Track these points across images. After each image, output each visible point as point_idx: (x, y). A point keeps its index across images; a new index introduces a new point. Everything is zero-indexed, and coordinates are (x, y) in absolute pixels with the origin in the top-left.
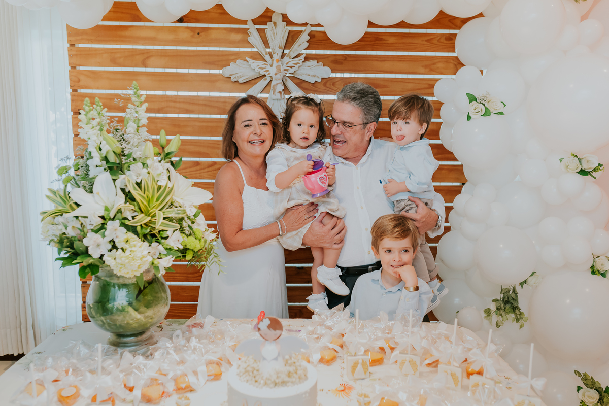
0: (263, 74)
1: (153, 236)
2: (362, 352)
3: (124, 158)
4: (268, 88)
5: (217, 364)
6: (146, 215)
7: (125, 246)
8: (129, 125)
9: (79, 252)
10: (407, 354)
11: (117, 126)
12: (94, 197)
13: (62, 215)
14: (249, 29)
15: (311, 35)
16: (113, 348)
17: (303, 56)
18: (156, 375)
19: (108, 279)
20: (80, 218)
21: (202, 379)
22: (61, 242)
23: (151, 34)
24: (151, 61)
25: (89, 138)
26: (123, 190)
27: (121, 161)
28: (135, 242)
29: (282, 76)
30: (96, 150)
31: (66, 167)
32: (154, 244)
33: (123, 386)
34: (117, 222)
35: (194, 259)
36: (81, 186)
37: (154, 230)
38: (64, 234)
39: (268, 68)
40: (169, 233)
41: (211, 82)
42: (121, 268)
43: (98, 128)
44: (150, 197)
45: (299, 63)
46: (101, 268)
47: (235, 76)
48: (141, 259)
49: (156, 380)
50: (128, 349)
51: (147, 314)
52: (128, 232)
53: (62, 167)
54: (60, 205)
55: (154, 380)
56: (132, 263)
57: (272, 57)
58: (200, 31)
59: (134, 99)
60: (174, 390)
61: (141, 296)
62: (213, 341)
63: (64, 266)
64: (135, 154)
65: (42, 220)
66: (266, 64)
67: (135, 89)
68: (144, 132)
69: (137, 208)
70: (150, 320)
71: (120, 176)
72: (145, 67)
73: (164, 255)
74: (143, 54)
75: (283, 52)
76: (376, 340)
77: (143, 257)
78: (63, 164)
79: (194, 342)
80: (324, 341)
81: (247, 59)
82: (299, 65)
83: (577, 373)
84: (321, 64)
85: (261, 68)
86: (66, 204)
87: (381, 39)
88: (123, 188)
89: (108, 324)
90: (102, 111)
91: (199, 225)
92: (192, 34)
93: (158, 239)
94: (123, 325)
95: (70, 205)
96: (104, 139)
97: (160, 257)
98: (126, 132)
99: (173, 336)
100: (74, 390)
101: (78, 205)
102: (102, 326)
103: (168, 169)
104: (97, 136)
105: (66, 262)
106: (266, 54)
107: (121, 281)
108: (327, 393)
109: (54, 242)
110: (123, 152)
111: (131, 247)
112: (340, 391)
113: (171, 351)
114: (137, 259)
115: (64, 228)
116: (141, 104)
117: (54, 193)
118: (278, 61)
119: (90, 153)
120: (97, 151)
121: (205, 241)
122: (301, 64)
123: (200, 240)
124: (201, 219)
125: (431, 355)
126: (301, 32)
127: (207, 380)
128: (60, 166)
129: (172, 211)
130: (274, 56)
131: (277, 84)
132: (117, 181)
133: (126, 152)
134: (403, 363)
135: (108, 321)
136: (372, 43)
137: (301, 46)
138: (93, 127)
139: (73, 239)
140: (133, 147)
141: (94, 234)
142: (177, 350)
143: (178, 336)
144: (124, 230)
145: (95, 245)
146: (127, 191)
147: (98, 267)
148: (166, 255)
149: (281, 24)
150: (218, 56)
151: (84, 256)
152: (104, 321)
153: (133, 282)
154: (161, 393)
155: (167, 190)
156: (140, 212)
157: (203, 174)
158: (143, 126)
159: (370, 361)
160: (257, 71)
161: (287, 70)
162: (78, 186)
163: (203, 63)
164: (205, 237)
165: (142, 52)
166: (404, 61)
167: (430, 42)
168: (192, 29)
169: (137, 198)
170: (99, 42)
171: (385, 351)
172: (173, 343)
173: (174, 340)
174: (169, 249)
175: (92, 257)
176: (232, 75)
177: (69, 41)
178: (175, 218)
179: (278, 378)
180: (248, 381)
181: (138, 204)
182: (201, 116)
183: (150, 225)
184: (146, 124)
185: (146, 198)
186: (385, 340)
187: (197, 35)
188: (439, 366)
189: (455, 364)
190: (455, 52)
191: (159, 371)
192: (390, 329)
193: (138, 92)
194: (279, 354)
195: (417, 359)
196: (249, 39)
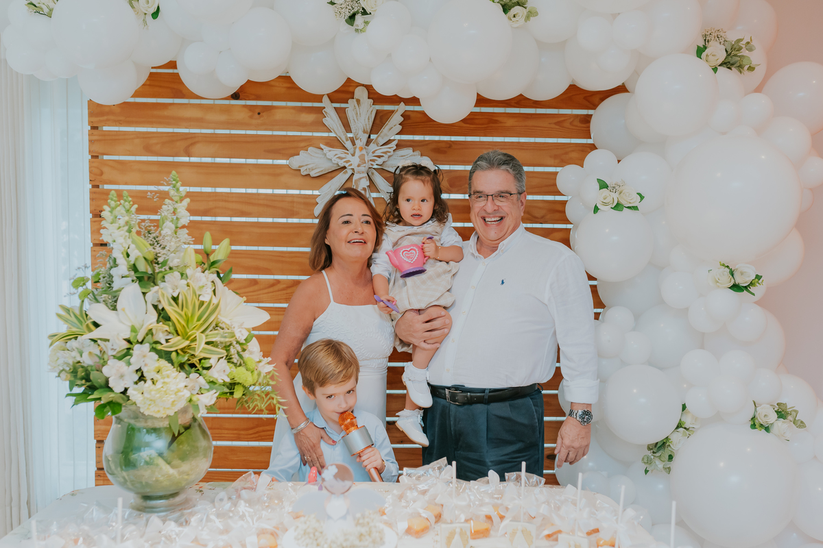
0: (342, 165)
1: (193, 366)
2: (463, 520)
3: (157, 265)
4: (349, 183)
5: (272, 534)
6: (184, 338)
7: (156, 377)
8: (165, 225)
9: (96, 385)
10: (520, 521)
11: (150, 226)
12: (118, 315)
13: (76, 338)
14: (324, 108)
15: (405, 115)
16: (136, 513)
17: (395, 143)
18: (192, 544)
19: (132, 422)
20: (99, 342)
22: (74, 372)
23: (196, 114)
24: (198, 148)
25: (114, 241)
26: (155, 307)
27: (154, 270)
28: (168, 372)
29: (367, 168)
30: (122, 256)
31: (83, 278)
32: (194, 375)
34: (146, 346)
35: (244, 397)
36: (101, 300)
37: (194, 358)
38: (79, 362)
39: (349, 157)
40: (212, 362)
41: (274, 176)
42: (150, 405)
43: (126, 228)
44: (190, 315)
45: (390, 152)
46: (125, 406)
47: (305, 168)
48: (176, 393)
50: (156, 514)
51: (182, 469)
52: (160, 359)
53: (78, 278)
54: (74, 326)
56: (164, 399)
57: (354, 144)
58: (261, 111)
59: (172, 193)
61: (175, 444)
62: (267, 506)
63: (76, 403)
64: (172, 262)
65: (51, 345)
66: (346, 153)
67: (174, 180)
68: (184, 234)
69: (171, 329)
70: (186, 477)
71: (151, 288)
72: (189, 156)
73: (205, 389)
74: (187, 139)
75: (369, 137)
76: (481, 505)
77: (179, 391)
78: (80, 274)
79: (242, 507)
80: (415, 507)
81: (322, 146)
84: (418, 153)
85: (339, 158)
86: (82, 325)
87: (496, 122)
88: (156, 304)
89: (131, 481)
90: (131, 208)
91: (251, 353)
92: (250, 114)
93: (198, 370)
94: (150, 482)
95: (87, 326)
96: (133, 242)
97: (200, 393)
98: (160, 234)
99: (215, 500)
101: (96, 325)
102: (124, 484)
103: (213, 282)
104: (125, 239)
105: (79, 398)
106: (347, 140)
107: (150, 424)
109: (66, 371)
110: (156, 259)
111: (163, 378)
113: (213, 517)
114: (171, 393)
115: (78, 355)
116: (181, 200)
117: (67, 310)
118: (361, 149)
119: (115, 260)
120: (124, 256)
121: (259, 374)
122: (392, 153)
123: (252, 372)
124: (254, 346)
125: (552, 525)
126: (392, 112)
128: (77, 277)
129: (217, 334)
130: (357, 142)
131: (361, 178)
132: (147, 295)
133: (160, 260)
134: (514, 534)
135: (131, 477)
136: (486, 126)
137: (392, 130)
138: (119, 228)
139: (89, 369)
140: (169, 253)
141: (116, 361)
142: (219, 515)
143: (221, 500)
144: (155, 356)
145: (118, 375)
146: (160, 308)
147: (120, 405)
148: (208, 390)
149: (367, 103)
150: (284, 142)
151: (102, 390)
152: (127, 477)
153: (165, 426)
155: (211, 307)
156: (175, 334)
157: (261, 296)
158: (183, 227)
159: (471, 532)
160: (335, 162)
161: (373, 161)
162: (97, 301)
163: (265, 151)
164: (259, 369)
165: (185, 137)
166: (527, 149)
167: (560, 126)
168: (251, 108)
169: (173, 316)
170: (129, 123)
171: (492, 521)
172: (215, 508)
173: (216, 504)
174: (212, 382)
175: (113, 391)
176: (302, 166)
177: (90, 122)
178: (222, 343)
179: (346, 540)
180: (307, 545)
181: (174, 325)
182: (262, 220)
183: (189, 351)
184: (187, 225)
185: (184, 316)
186: (493, 506)
187: (257, 116)
188: (560, 536)
189: (580, 534)
190: (590, 138)
191: (196, 540)
192: (501, 493)
193: (179, 185)
194: (348, 512)
195: (532, 528)
196: (324, 120)
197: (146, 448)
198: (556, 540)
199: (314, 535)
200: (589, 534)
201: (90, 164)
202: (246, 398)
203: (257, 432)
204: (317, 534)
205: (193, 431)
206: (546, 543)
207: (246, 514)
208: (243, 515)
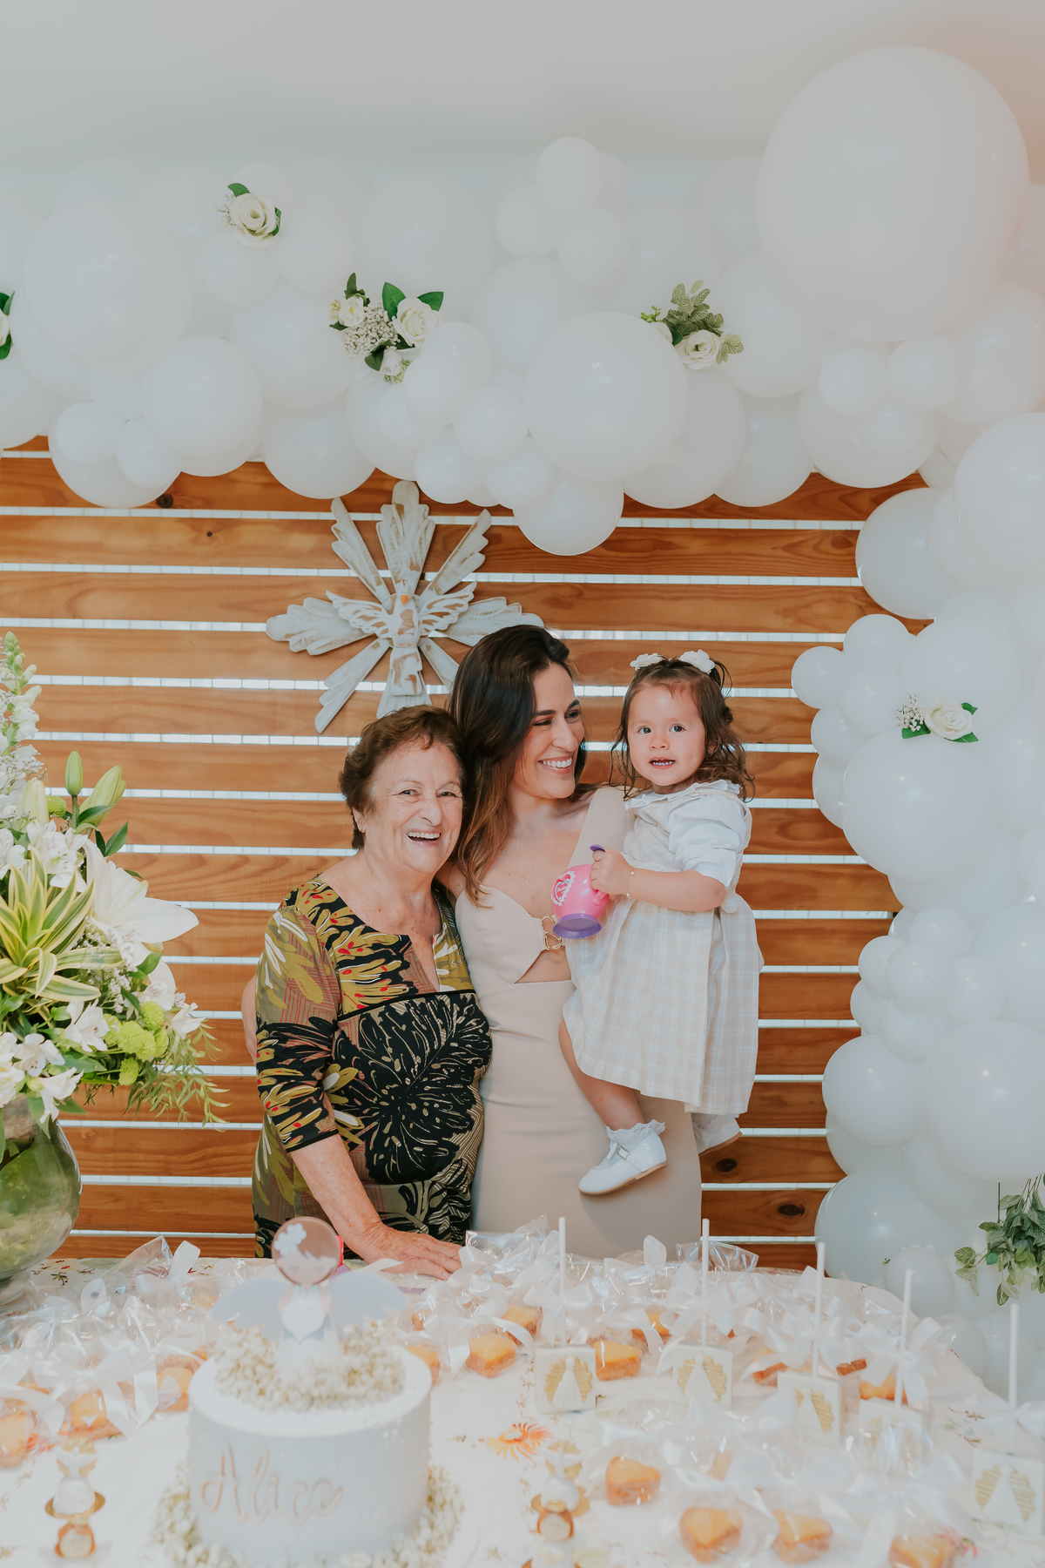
0: (369, 632)
1: (35, 1019)
2: (584, 1340)
4: (382, 667)
5: (187, 1365)
6: (18, 965)
10: (699, 1344)
14: (335, 522)
15: (492, 535)
17: (471, 588)
18: (18, 1388)
21: (144, 1404)
23: (90, 535)
24: (89, 603)
29: (416, 637)
32: (34, 1038)
35: (141, 1083)
37: (36, 1003)
39: (382, 616)
40: (71, 1011)
41: (239, 653)
44: (28, 917)
45: (461, 606)
49: (20, 1402)
51: (12, 1231)
55: (11, 1404)
57: (391, 590)
58: (212, 530)
60: (61, 1433)
62: (187, 1309)
66: (376, 608)
67: (11, 651)
68: (27, 755)
72: (74, 617)
73: (57, 1066)
74: (70, 584)
75: (422, 577)
76: (624, 1309)
79: (134, 1309)
80: (487, 1312)
81: (330, 595)
82: (460, 609)
84: (516, 606)
85: (364, 617)
87: (669, 546)
91: (156, 993)
92: (193, 535)
93: (47, 1027)
97: (47, 1074)
99: (83, 1294)
103: (81, 850)
106: (379, 583)
112: (510, 1442)
113: (72, 1333)
118: (406, 600)
121: (171, 1040)
122: (466, 607)
123: (156, 1032)
124: (162, 980)
125: (769, 1351)
126: (466, 528)
127: (157, 1410)
129: (85, 954)
130: (398, 587)
131: (405, 657)
134: (687, 1369)
136: (649, 554)
137: (465, 564)
142: (85, 1327)
143: (95, 1295)
148: (63, 1069)
149: (417, 511)
150: (257, 588)
154: (26, 1438)
155: (72, 902)
157: (211, 887)
158: (27, 744)
159: (599, 1364)
160: (357, 626)
161: (429, 622)
163: (220, 606)
164: (173, 1026)
165: (68, 580)
167: (795, 553)
168: (194, 523)
171: (645, 1340)
172: (78, 1310)
173: (82, 1302)
174: (72, 1051)
176: (291, 635)
178: (93, 972)
179: (318, 1384)
180: (239, 1392)
182: (218, 739)
183: (27, 989)
185: (18, 919)
186: (649, 1311)
187: (205, 538)
188: (780, 1375)
189: (822, 1371)
190: (856, 576)
191: (29, 1379)
192: (665, 1284)
193: (18, 659)
194: (326, 1322)
195: (724, 1358)
196: (334, 546)
198: (774, 1384)
199: (255, 1373)
200: (844, 1370)
202: (144, 1085)
203: (203, 1158)
204: (260, 1368)
205: (38, 1153)
206: (754, 1389)
207: (139, 1324)
208: (134, 1327)
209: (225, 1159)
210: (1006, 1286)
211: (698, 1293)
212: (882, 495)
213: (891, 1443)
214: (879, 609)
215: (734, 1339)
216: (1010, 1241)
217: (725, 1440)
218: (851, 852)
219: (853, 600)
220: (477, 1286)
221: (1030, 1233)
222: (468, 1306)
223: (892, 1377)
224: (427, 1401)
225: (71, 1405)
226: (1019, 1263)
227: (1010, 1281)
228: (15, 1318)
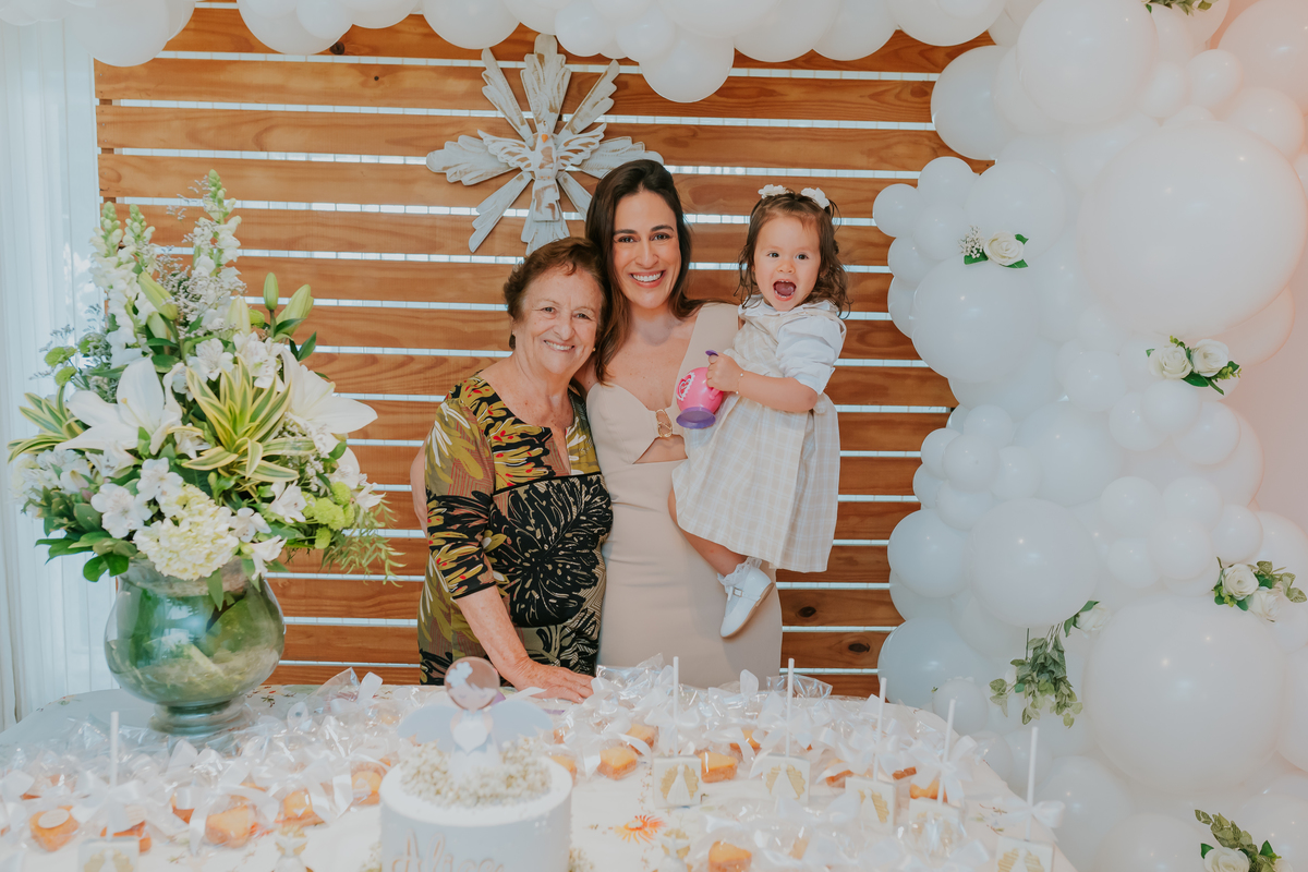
0: (515, 166)
1: (245, 495)
2: (692, 752)
3: (181, 328)
4: (525, 196)
5: (376, 771)
6: (229, 451)
7: (182, 513)
8: (198, 261)
9: (86, 528)
10: (784, 755)
11: (172, 262)
12: (118, 410)
13: (52, 448)
14: (484, 69)
15: (620, 82)
16: (156, 734)
17: (602, 129)
18: (242, 787)
19: (149, 586)
20: (87, 454)
21: (342, 801)
22: (47, 504)
23: (274, 78)
24: (274, 137)
25: (112, 287)
26: (180, 398)
27: (177, 336)
28: (201, 506)
29: (555, 171)
30: (125, 312)
31: (64, 348)
32: (245, 512)
33: (171, 810)
34: (164, 463)
35: (333, 547)
36: (92, 386)
37: (246, 482)
38: (55, 488)
39: (526, 152)
40: (275, 489)
41: (402, 183)
43: (133, 265)
44: (237, 412)
45: (593, 144)
46: (132, 560)
48: (213, 541)
49: (242, 798)
50: (188, 737)
51: (231, 664)
52: (187, 485)
53: (56, 349)
54: (49, 429)
55: (236, 800)
56: (193, 549)
57: (534, 130)
58: (379, 75)
59: (211, 208)
60: (277, 822)
61: (218, 624)
62: (373, 726)
63: (52, 554)
64: (211, 323)
65: (11, 459)
66: (520, 145)
67: (215, 185)
68: (231, 276)
69: (206, 434)
71: (174, 366)
72: (262, 150)
73: (265, 534)
74: (258, 121)
75: (560, 118)
76: (724, 728)
77: (220, 537)
78: (59, 342)
79: (331, 727)
80: (614, 730)
81: (481, 133)
82: (592, 147)
83: (1201, 816)
84: (640, 145)
85: (510, 153)
86: (61, 426)
87: (772, 93)
88: (181, 392)
89: (149, 683)
90: (143, 232)
91: (344, 475)
92: (362, 79)
93: (255, 502)
94: (179, 685)
95: (69, 427)
96: (144, 289)
97: (255, 540)
98: (191, 276)
99: (289, 714)
100: (64, 817)
101: (86, 427)
102: (136, 687)
103: (279, 356)
104: (130, 283)
105: (56, 547)
106: (523, 124)
107: (178, 590)
108: (604, 833)
109: (35, 504)
110: (184, 318)
111: (192, 515)
112: (633, 829)
113: (282, 744)
114: (204, 540)
115: (55, 476)
116: (226, 221)
117: (38, 402)
118: (546, 138)
119: (114, 318)
120: (128, 313)
121: (357, 511)
122: (597, 145)
123: (345, 507)
124: (348, 464)
125: (839, 761)
126: (598, 76)
127: (352, 805)
128: (53, 346)
129: (285, 443)
130: (539, 127)
131: (545, 188)
132: (166, 376)
133: (192, 318)
134: (773, 775)
135: (149, 677)
136: (754, 100)
137: (597, 107)
138: (120, 264)
139: (73, 499)
140: (206, 307)
141: (116, 486)
142: (292, 740)
143: (298, 714)
144: (177, 478)
145: (117, 510)
146: (190, 399)
147: (126, 559)
148: (269, 536)
149: (555, 60)
150: (418, 126)
151: (94, 534)
152: (140, 676)
153: (200, 593)
154: (249, 826)
155: (274, 399)
156: (214, 443)
157: (383, 382)
158: (230, 264)
159: (704, 770)
160: (504, 161)
161: (566, 158)
162: (87, 386)
163: (387, 141)
164: (358, 502)
165: (256, 117)
166: (822, 140)
167: (879, 100)
168: (362, 68)
169: (210, 413)
170: (162, 95)
171: (740, 752)
172: (287, 726)
173: (289, 721)
174: (276, 522)
175: (110, 536)
176: (448, 168)
177: (98, 93)
178: (292, 458)
179: (484, 786)
180: (420, 792)
181: (211, 427)
182: (387, 257)
183: (238, 472)
184: (235, 261)
185: (228, 414)
186: (744, 730)
187: (373, 82)
188: (848, 780)
189: (881, 776)
190: (931, 121)
191: (249, 780)
192: (758, 708)
193: (221, 193)
194: (489, 739)
195: (803, 766)
196: (485, 90)
197: (173, 630)
198: (843, 786)
199: (432, 778)
200: (898, 776)
201: (99, 163)
202: (335, 550)
203: (379, 604)
204: (436, 774)
205: (250, 603)
206: (827, 790)
207: (336, 738)
208: (332, 740)
209: (398, 605)
210: (1030, 709)
211: (783, 715)
212: (954, 52)
213: (933, 833)
214: (948, 151)
215: (811, 752)
216: (1035, 674)
217: (803, 829)
218: (917, 357)
219: (927, 142)
220: (606, 709)
221: (1052, 668)
222: (599, 724)
223: (936, 781)
224: (569, 798)
225: (284, 800)
226: (1041, 691)
227: (1034, 706)
228: (236, 733)
